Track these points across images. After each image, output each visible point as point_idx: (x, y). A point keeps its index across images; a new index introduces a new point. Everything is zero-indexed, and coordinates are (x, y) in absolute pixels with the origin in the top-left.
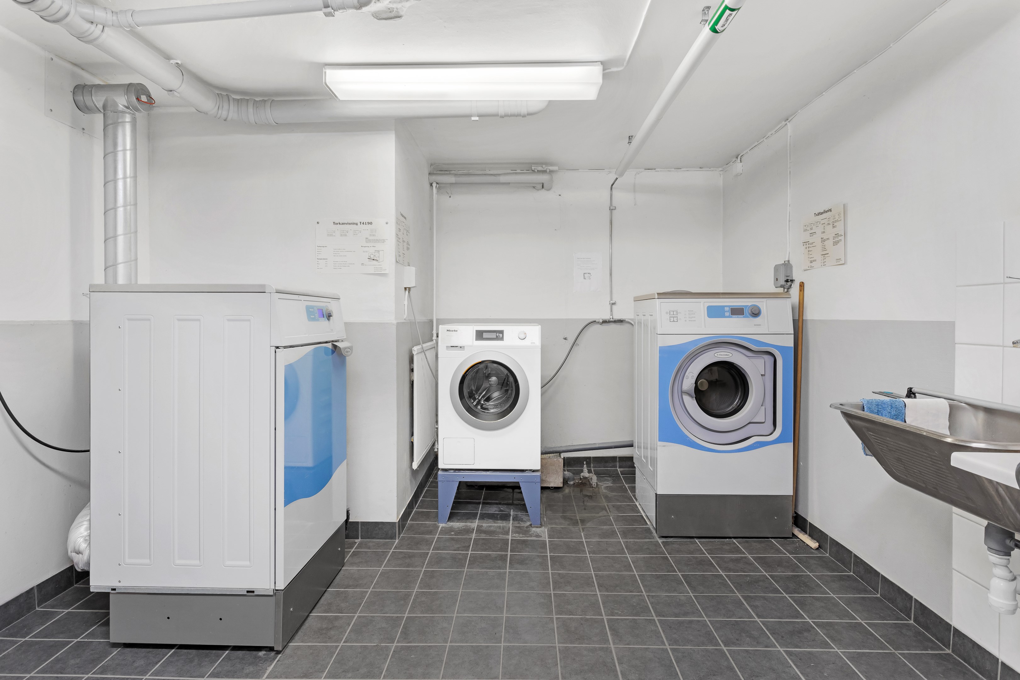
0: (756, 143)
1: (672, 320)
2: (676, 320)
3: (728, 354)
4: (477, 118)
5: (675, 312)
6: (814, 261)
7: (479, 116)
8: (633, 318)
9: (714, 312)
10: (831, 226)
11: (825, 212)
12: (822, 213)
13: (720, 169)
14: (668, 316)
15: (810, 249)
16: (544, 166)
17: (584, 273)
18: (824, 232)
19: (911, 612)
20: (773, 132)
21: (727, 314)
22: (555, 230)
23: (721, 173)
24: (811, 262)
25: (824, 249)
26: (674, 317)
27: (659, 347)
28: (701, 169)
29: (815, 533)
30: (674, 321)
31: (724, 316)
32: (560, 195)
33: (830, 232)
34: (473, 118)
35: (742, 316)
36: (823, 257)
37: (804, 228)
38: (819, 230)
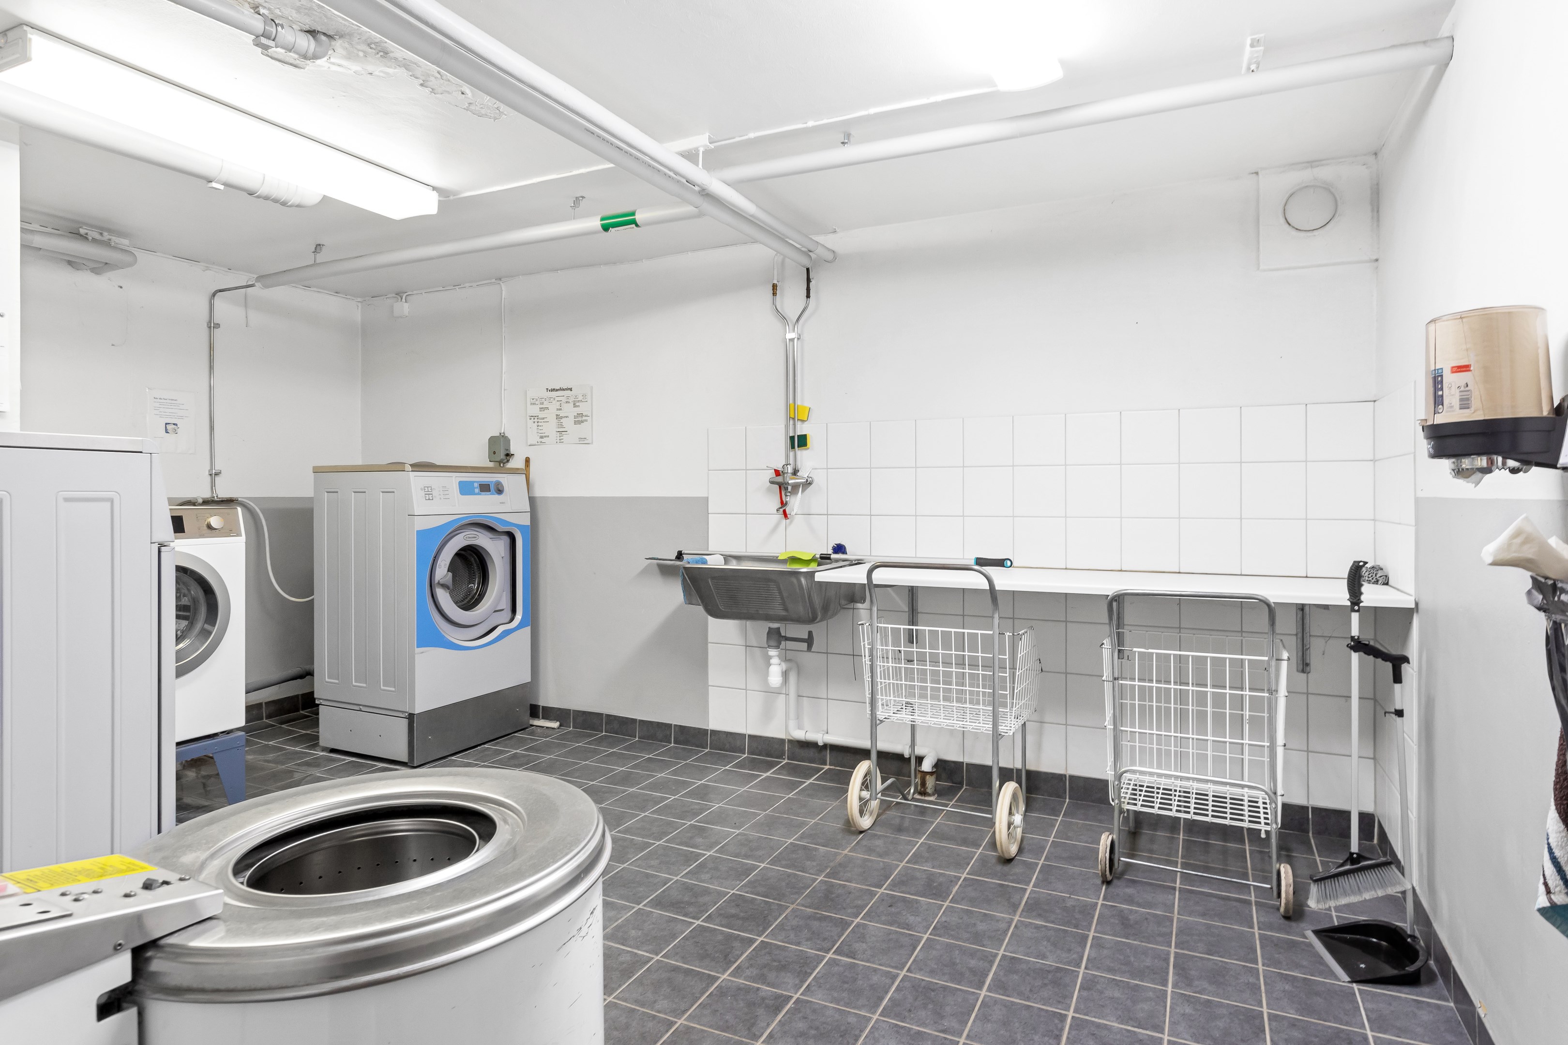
0: (441, 289)
1: (427, 498)
2: (431, 498)
3: (475, 536)
4: (222, 187)
5: (429, 488)
6: (545, 437)
7: (225, 184)
8: (312, 495)
9: (465, 489)
10: (572, 405)
11: (567, 389)
12: (557, 390)
13: (359, 299)
14: (423, 493)
15: (540, 424)
16: (105, 234)
17: (166, 424)
18: (560, 409)
19: (671, 738)
20: (474, 284)
21: (477, 490)
22: (113, 345)
23: (360, 305)
24: (542, 437)
25: (561, 425)
26: (429, 494)
27: (417, 531)
28: (336, 294)
29: (549, 713)
30: (429, 499)
31: (474, 494)
32: (121, 287)
33: (569, 410)
34: (214, 185)
35: (489, 493)
36: (558, 435)
37: (532, 400)
38: (553, 407)
